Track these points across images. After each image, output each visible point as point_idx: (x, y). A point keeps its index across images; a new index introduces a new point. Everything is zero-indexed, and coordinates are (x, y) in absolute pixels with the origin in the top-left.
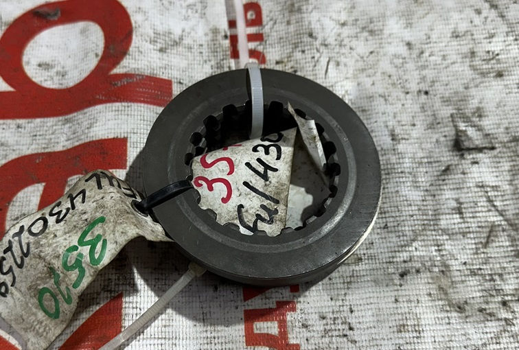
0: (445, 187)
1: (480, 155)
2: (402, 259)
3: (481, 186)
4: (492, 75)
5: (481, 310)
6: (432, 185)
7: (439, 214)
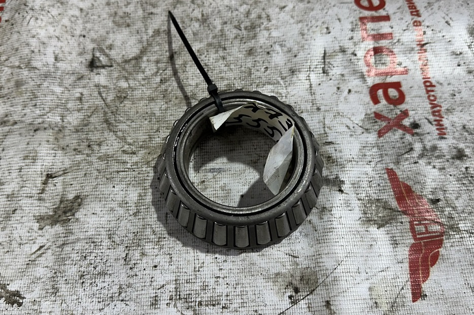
0: (77, 87)
1: (102, 70)
2: (38, 122)
3: (97, 86)
4: (124, 26)
5: (75, 150)
6: (70, 85)
7: (69, 100)
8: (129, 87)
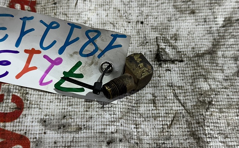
2: (110, 131)
3: (171, 86)
4: (188, 12)
7: (140, 103)
8: (210, 88)
